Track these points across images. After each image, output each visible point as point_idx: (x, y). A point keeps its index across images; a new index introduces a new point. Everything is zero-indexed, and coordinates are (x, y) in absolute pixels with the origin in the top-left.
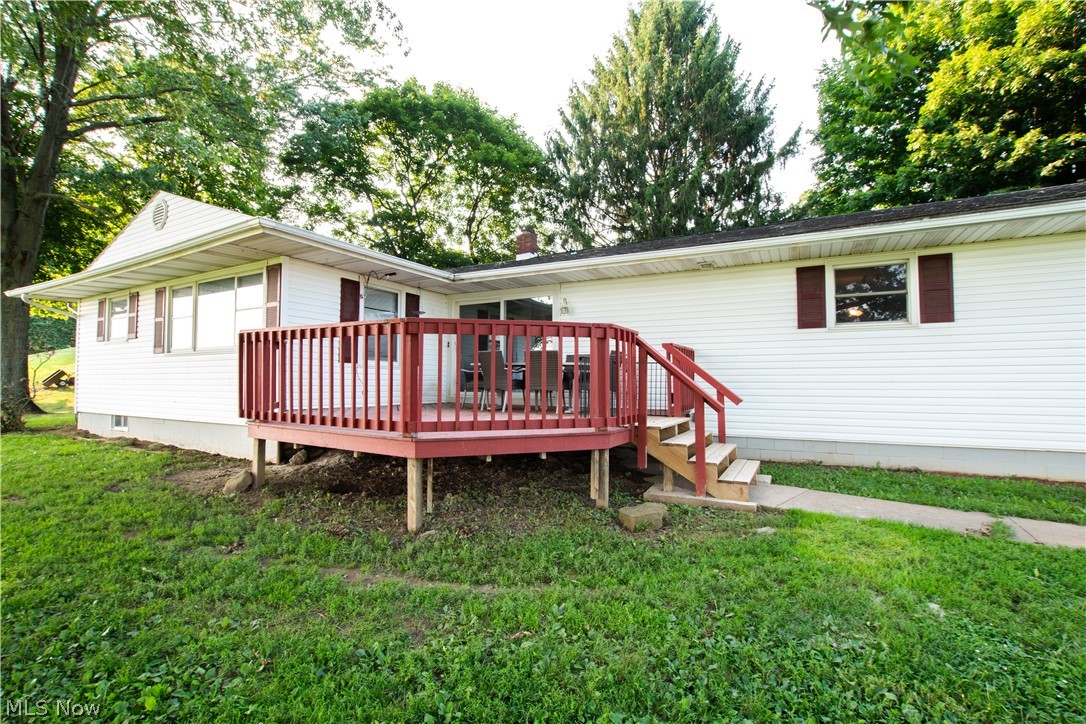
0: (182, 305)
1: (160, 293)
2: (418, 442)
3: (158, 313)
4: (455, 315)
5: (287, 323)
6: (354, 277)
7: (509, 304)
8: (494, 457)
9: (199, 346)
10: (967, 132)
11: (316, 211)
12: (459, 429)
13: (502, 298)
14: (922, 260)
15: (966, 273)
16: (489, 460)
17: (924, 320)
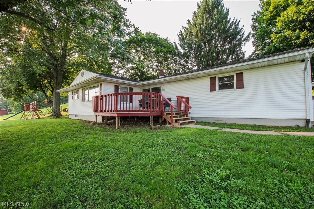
0: (86, 92)
1: (82, 90)
2: (117, 114)
3: (82, 94)
6: (117, 85)
8: (131, 117)
9: (89, 100)
13: (151, 87)
14: (237, 74)
15: (247, 77)
16: (130, 117)
17: (237, 88)
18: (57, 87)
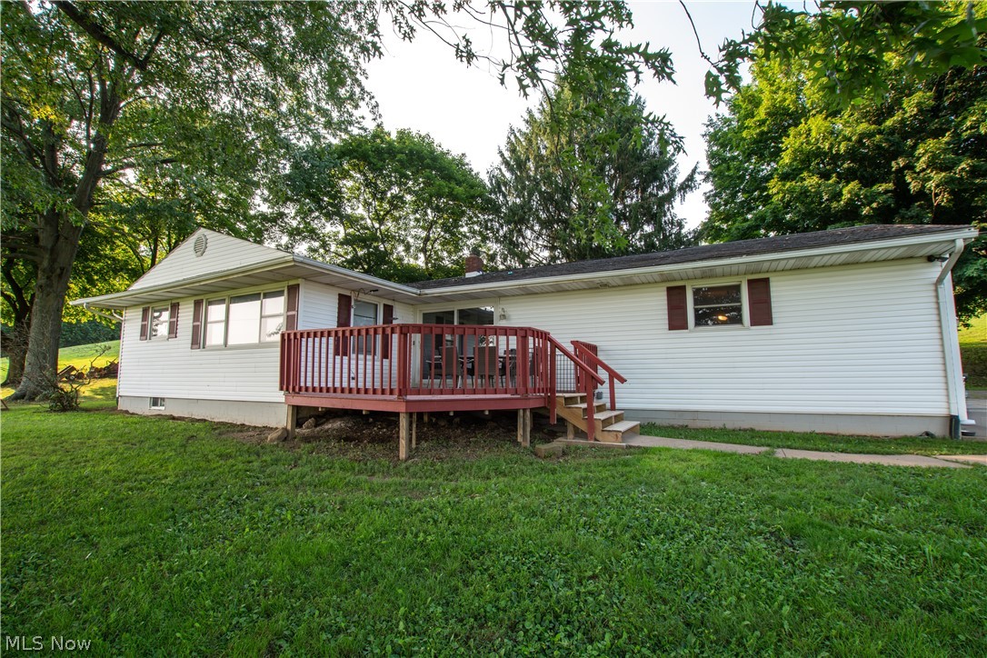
0: (216, 312)
1: (198, 304)
2: (408, 402)
3: (196, 318)
4: (419, 321)
5: (302, 326)
6: (347, 293)
7: (461, 312)
8: (454, 412)
9: (230, 343)
10: (811, 181)
11: (294, 233)
12: (433, 394)
13: (456, 307)
14: (750, 282)
16: (452, 414)
17: (754, 323)
18: (51, 287)
